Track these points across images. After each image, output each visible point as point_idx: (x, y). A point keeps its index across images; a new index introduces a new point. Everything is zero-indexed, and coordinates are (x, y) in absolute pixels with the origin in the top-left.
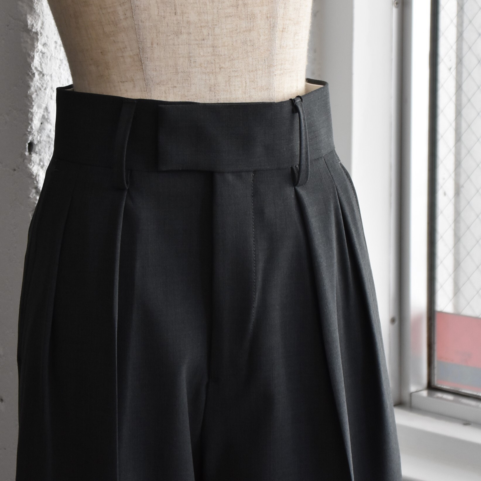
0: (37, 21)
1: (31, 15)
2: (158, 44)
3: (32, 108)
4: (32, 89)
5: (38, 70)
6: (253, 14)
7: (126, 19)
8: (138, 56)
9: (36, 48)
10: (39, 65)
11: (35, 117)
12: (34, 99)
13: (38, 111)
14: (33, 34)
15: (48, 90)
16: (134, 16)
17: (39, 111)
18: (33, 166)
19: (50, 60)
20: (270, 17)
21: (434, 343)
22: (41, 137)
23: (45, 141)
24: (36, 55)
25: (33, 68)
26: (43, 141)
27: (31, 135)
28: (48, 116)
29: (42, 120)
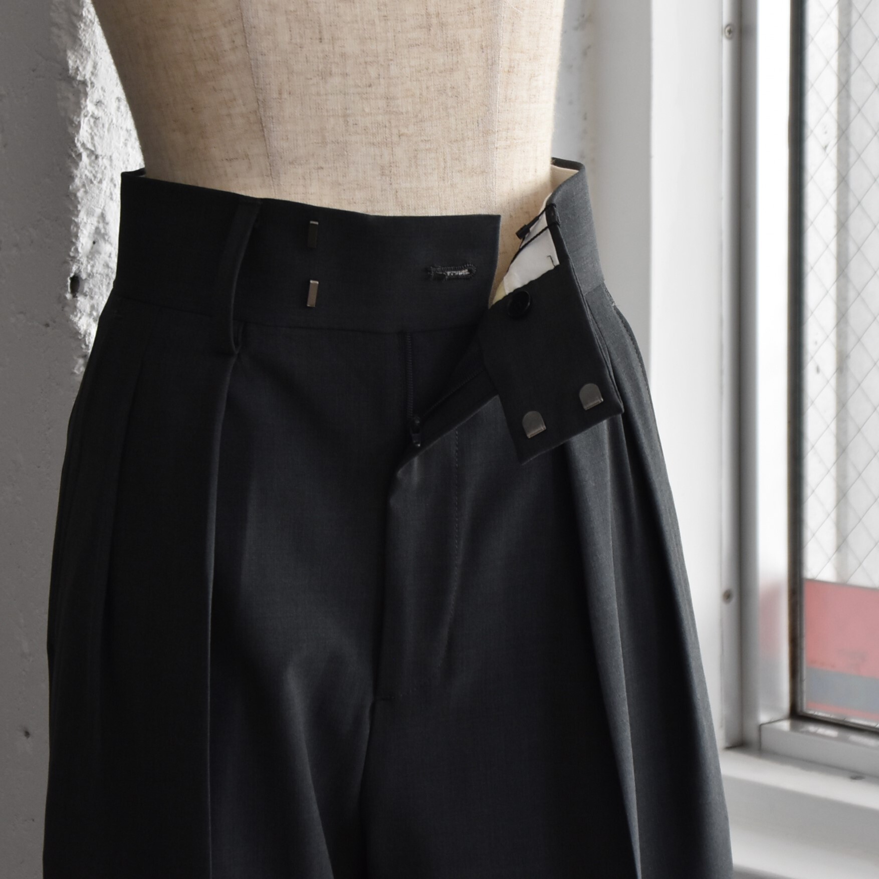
0: (85, 62)
1: (75, 51)
2: (291, 93)
3: (77, 216)
4: (77, 182)
5: (86, 149)
6: (458, 40)
7: (234, 49)
8: (256, 115)
9: (84, 108)
10: (90, 140)
11: (82, 230)
12: (80, 200)
13: (87, 221)
14: (78, 85)
15: (105, 183)
16: (248, 45)
17: (89, 221)
18: (80, 318)
19: (109, 130)
20: (487, 47)
21: (801, 636)
22: (93, 266)
23: (100, 274)
24: (84, 122)
25: (79, 145)
26: (97, 273)
27: (76, 264)
28: (105, 228)
29: (96, 236)
